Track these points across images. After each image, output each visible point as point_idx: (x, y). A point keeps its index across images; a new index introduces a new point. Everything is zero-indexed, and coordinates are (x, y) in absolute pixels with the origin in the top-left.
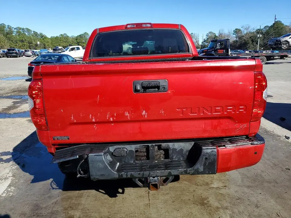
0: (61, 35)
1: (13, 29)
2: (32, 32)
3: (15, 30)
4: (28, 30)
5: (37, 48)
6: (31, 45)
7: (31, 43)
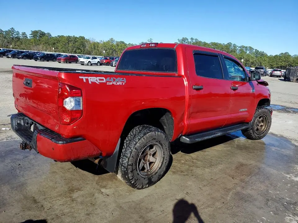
0: (282, 53)
1: (238, 47)
2: (254, 51)
3: (239, 48)
4: (251, 48)
5: (252, 66)
6: (247, 62)
7: (248, 61)
